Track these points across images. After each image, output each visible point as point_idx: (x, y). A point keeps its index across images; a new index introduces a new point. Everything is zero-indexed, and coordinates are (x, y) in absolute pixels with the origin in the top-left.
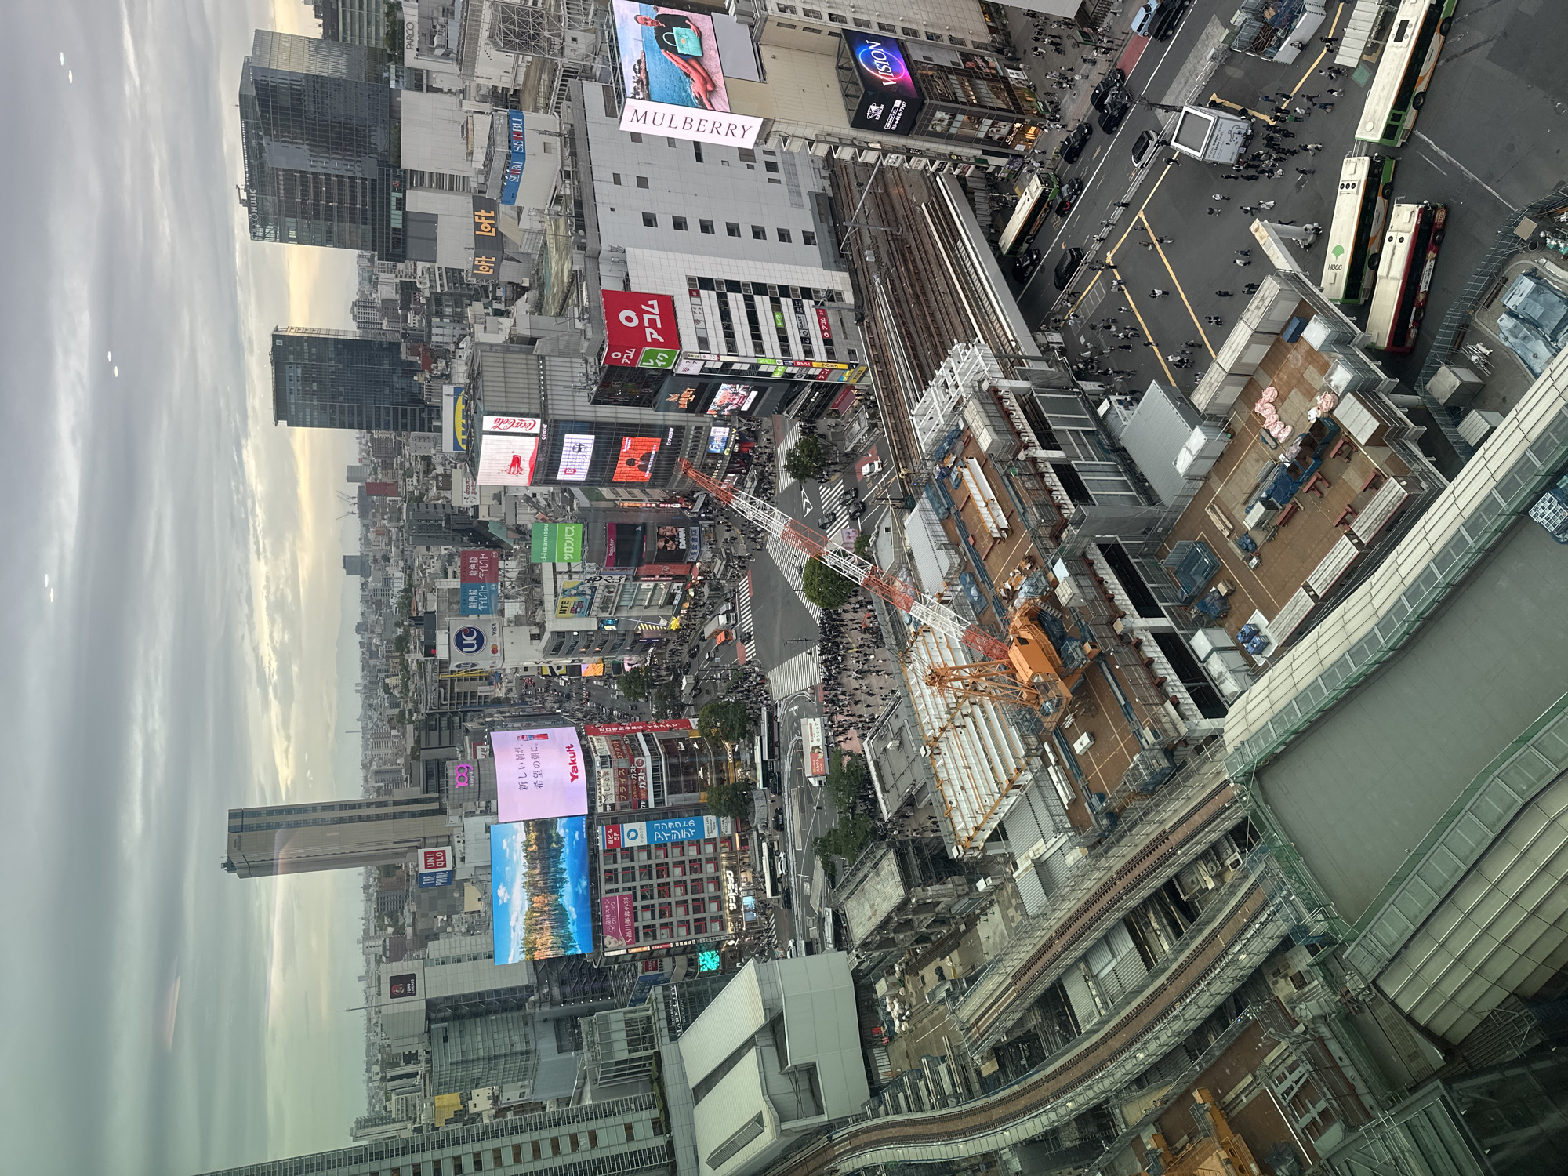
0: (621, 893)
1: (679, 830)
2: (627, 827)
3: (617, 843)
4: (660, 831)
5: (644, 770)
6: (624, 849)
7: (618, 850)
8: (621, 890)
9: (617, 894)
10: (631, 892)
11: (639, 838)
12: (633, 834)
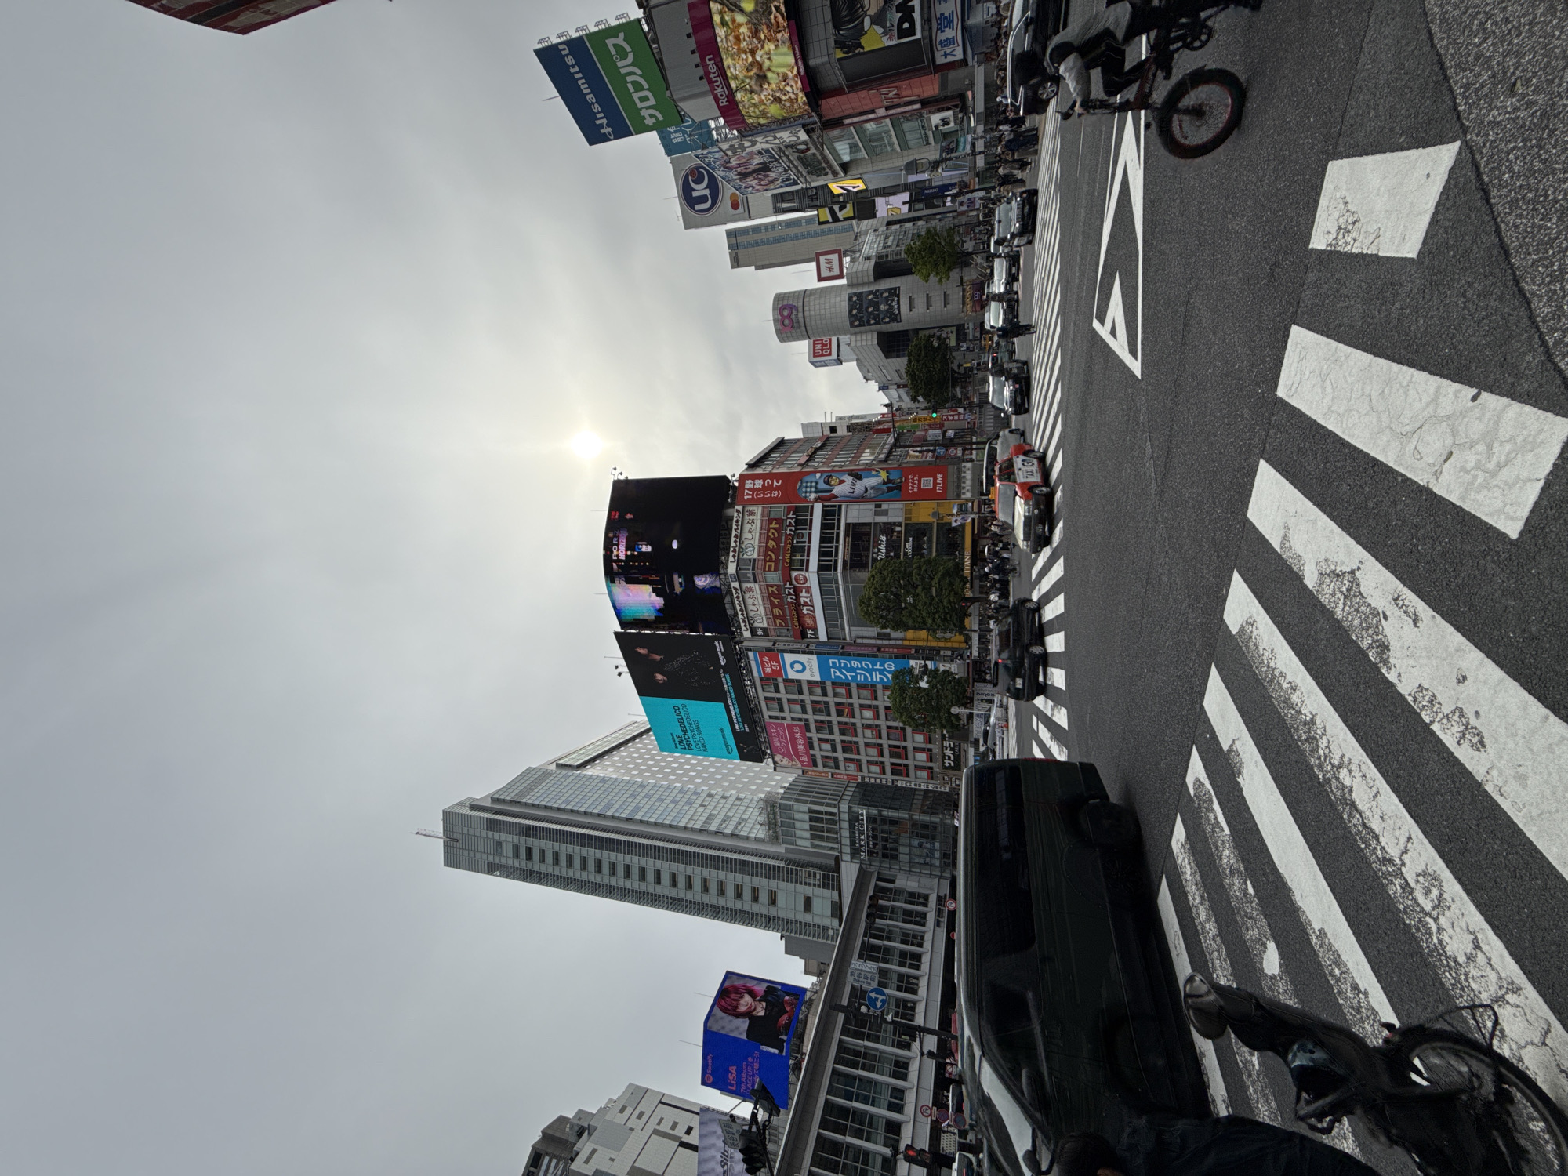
0: (789, 721)
1: (870, 671)
2: (789, 658)
3: (777, 673)
4: (839, 669)
5: (808, 590)
6: (787, 681)
7: (780, 680)
8: (789, 719)
9: (785, 722)
10: (802, 723)
11: (808, 670)
12: (798, 667)
